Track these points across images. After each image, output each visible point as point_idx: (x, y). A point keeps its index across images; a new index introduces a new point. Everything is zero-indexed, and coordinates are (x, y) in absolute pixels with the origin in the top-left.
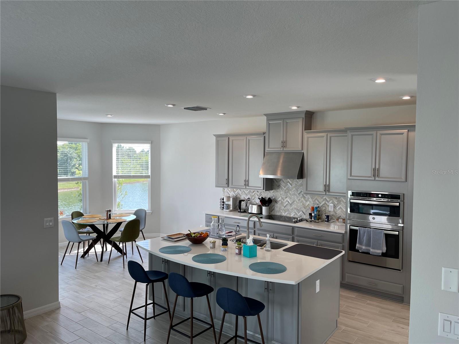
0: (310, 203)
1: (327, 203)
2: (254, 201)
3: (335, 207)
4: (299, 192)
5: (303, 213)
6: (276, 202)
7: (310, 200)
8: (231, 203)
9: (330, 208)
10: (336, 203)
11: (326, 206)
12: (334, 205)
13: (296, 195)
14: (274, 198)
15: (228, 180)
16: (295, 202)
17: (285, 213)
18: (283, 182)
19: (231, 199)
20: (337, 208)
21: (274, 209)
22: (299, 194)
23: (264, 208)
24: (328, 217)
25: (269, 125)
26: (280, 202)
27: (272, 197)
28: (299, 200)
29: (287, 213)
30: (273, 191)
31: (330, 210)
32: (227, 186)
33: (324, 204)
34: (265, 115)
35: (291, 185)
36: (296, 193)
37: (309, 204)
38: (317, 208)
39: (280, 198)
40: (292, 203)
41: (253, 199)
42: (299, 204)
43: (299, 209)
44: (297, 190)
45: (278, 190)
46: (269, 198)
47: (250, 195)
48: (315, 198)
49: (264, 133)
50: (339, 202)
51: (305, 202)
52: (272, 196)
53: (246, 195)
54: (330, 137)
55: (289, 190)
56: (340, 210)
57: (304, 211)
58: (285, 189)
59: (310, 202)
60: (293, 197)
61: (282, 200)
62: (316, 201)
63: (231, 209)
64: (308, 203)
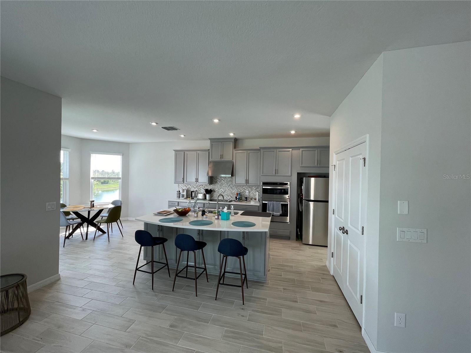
0: (235, 191)
1: (245, 190)
2: (200, 192)
3: (249, 192)
4: (228, 185)
7: (235, 189)
8: (185, 193)
9: (247, 193)
10: (250, 190)
11: (245, 192)
15: (183, 179)
17: (220, 198)
18: (219, 179)
19: (185, 191)
20: (251, 193)
21: (213, 196)
23: (208, 196)
24: (246, 198)
25: (212, 145)
26: (217, 191)
27: (212, 189)
28: (229, 189)
30: (212, 185)
31: (246, 194)
32: (183, 182)
33: (243, 191)
34: (210, 139)
36: (227, 186)
38: (240, 194)
39: (217, 189)
41: (199, 191)
43: (228, 194)
44: (227, 184)
45: (216, 185)
46: (211, 189)
47: (197, 188)
48: (238, 188)
49: (209, 150)
50: (252, 190)
51: (232, 190)
53: (195, 188)
54: (249, 153)
55: (222, 184)
56: (252, 194)
57: (232, 196)
62: (239, 190)
63: (185, 197)
64: (234, 191)
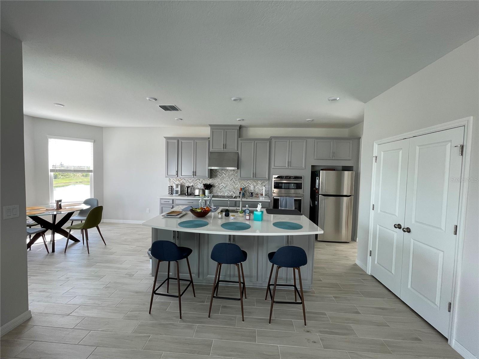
1: (249, 185)
5: (234, 192)
6: (214, 186)
9: (252, 188)
11: (249, 187)
12: (254, 186)
13: (229, 181)
14: (212, 184)
15: (177, 172)
16: (228, 186)
17: (220, 194)
18: (219, 173)
19: (179, 186)
20: (256, 188)
21: (212, 192)
22: (231, 180)
23: (207, 192)
25: (212, 133)
26: (217, 186)
29: (222, 193)
30: (211, 179)
32: (177, 176)
34: (210, 125)
35: (225, 175)
37: (237, 187)
39: (217, 184)
40: (226, 187)
42: (231, 187)
45: (215, 179)
46: (210, 184)
47: (193, 183)
49: (209, 138)
50: (257, 184)
51: (235, 185)
52: (211, 182)
53: (190, 183)
54: (256, 143)
56: (258, 189)
57: (234, 191)
58: (221, 177)
59: (238, 185)
60: (226, 182)
61: (219, 185)
62: (242, 184)
63: (179, 193)
